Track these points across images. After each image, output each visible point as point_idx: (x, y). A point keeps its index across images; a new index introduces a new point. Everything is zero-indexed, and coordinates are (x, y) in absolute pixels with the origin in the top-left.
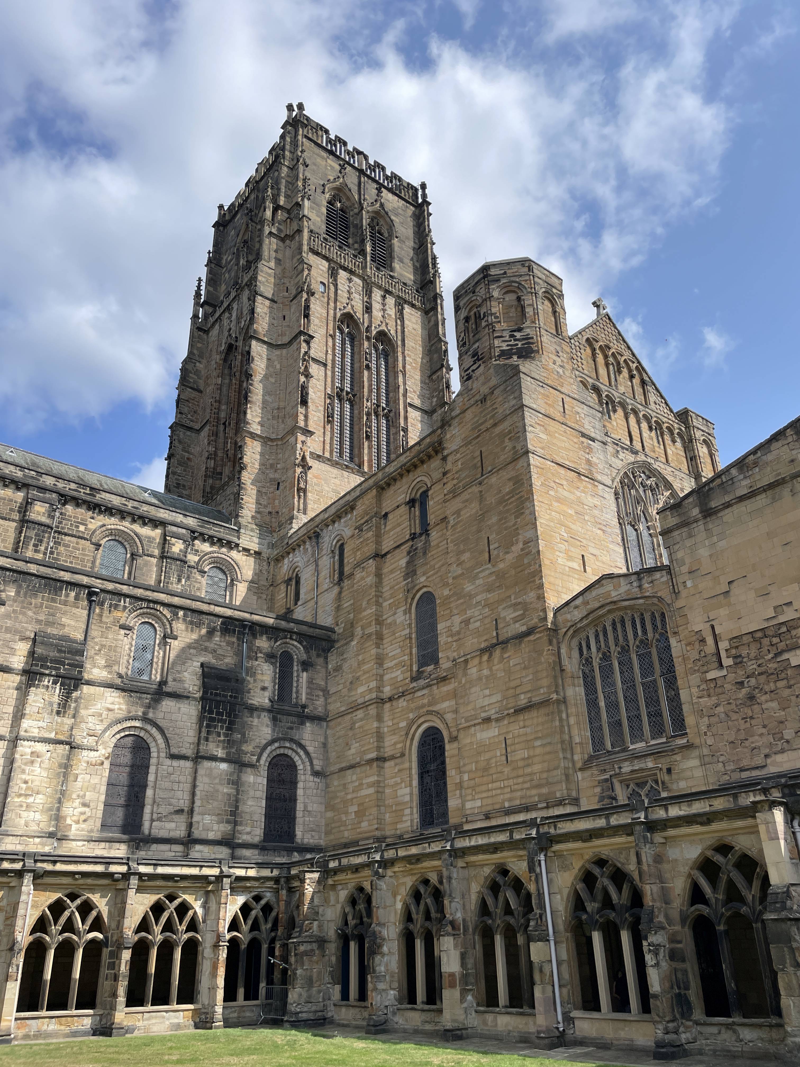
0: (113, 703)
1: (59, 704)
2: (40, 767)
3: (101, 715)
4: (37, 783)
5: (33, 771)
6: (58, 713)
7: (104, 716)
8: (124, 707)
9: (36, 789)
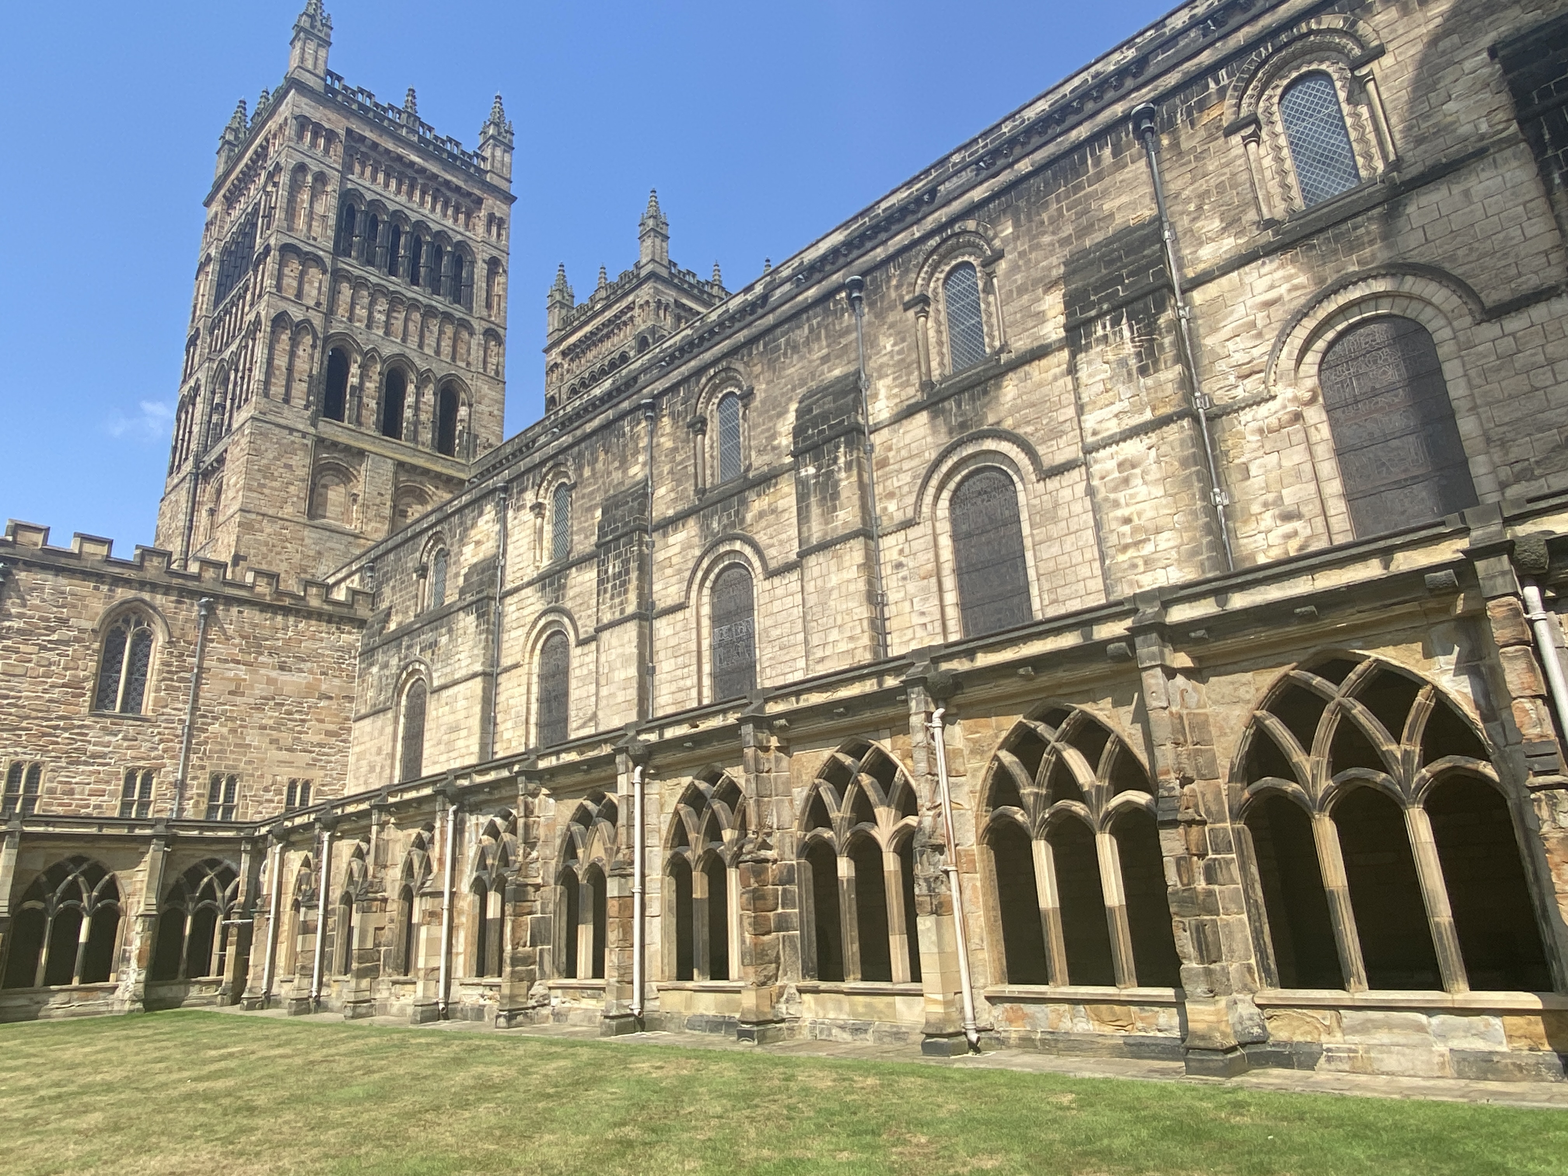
0: (1272, 287)
1: (1139, 354)
2: (1145, 483)
3: (1253, 324)
4: (1150, 514)
5: (1132, 496)
6: (1143, 371)
7: (1260, 324)
8: (1302, 279)
9: (1150, 525)
